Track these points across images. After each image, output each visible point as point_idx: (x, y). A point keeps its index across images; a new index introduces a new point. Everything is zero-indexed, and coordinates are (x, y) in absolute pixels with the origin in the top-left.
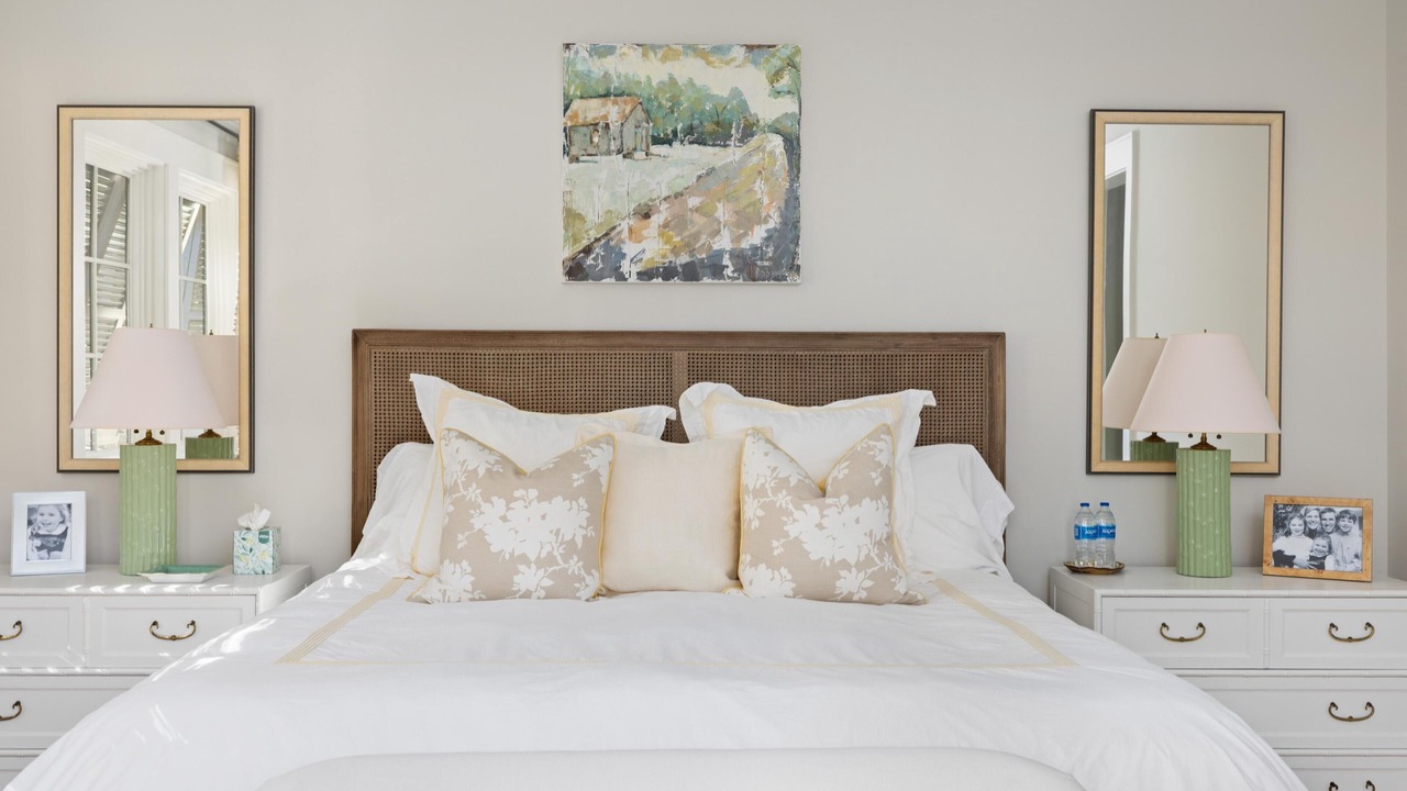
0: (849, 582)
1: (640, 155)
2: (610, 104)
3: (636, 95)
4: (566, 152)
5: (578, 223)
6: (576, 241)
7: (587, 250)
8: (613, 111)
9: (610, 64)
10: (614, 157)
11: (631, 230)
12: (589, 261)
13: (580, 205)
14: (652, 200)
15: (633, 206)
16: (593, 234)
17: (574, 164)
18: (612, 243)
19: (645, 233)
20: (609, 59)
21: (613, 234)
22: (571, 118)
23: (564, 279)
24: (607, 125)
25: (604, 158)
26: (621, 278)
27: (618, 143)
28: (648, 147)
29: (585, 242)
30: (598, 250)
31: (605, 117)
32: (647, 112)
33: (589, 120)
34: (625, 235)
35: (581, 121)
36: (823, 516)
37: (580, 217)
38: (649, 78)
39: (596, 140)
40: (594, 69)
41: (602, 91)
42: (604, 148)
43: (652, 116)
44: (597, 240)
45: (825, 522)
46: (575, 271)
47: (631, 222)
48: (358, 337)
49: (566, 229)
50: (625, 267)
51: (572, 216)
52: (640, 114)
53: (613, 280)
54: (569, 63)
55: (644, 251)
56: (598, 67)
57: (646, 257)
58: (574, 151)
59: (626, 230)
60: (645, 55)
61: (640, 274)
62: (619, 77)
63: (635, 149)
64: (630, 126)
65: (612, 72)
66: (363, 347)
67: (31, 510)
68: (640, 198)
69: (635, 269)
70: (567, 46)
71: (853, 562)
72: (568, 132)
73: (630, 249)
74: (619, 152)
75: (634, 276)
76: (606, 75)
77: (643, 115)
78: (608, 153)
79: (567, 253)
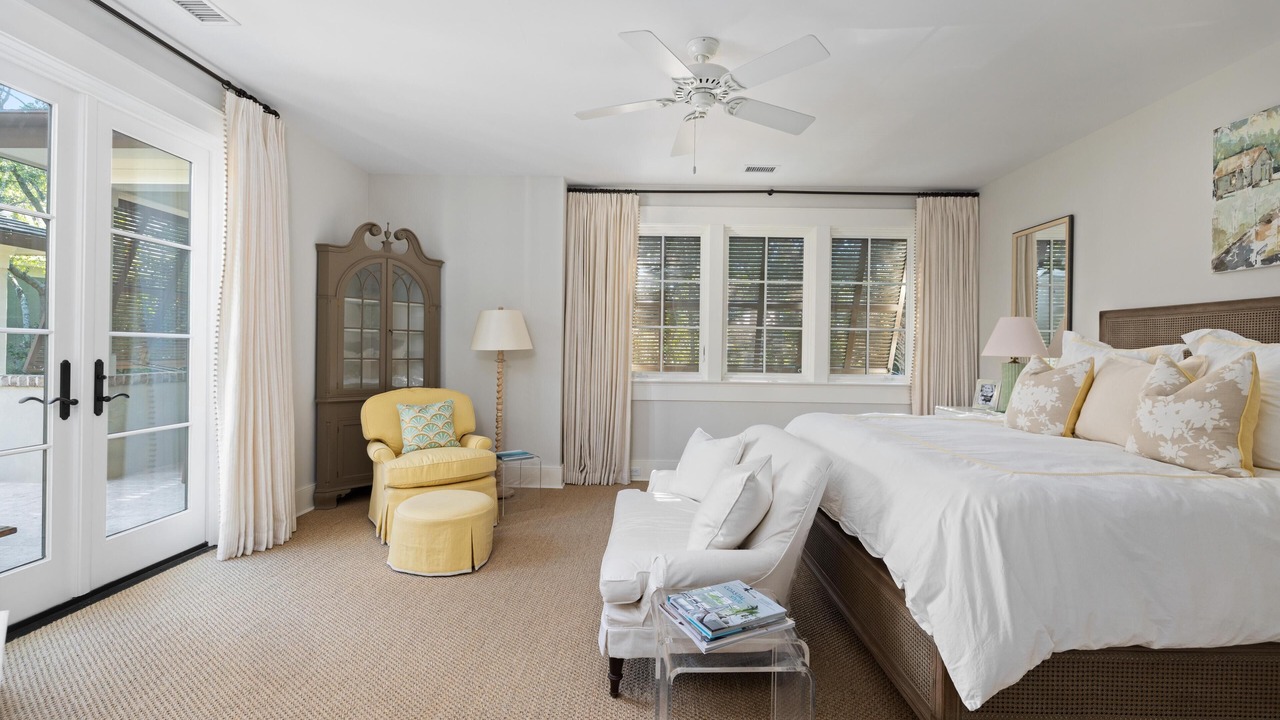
0: (1168, 450)
1: (1265, 182)
2: (1243, 156)
3: (1262, 144)
4: (1215, 195)
5: (1222, 236)
6: (1220, 247)
7: (1227, 252)
8: (1245, 161)
9: (1244, 131)
10: (1246, 189)
11: (1257, 233)
12: (1229, 258)
13: (1223, 224)
14: (1272, 210)
15: (1259, 217)
16: (1231, 241)
17: (1220, 201)
18: (1244, 244)
19: (1267, 233)
20: (1244, 127)
21: (1245, 238)
22: (1218, 173)
23: (1212, 271)
24: (1242, 170)
25: (1239, 192)
26: (1250, 265)
27: (1249, 179)
28: (1270, 176)
29: (1226, 247)
30: (1235, 250)
31: (1241, 165)
32: (1270, 153)
33: (1230, 170)
34: (1253, 237)
35: (1224, 173)
36: (1153, 407)
37: (1223, 232)
38: (1272, 130)
39: (1233, 182)
40: (1233, 138)
41: (1238, 150)
42: (1239, 185)
43: (1274, 154)
44: (1234, 244)
45: (1154, 411)
46: (1220, 266)
47: (1258, 228)
48: (1102, 315)
49: (1214, 241)
50: (1253, 258)
51: (1218, 233)
52: (1265, 156)
53: (1244, 268)
54: (1217, 140)
55: (1266, 245)
56: (1234, 137)
57: (1268, 249)
58: (1219, 193)
59: (1254, 234)
60: (1269, 116)
61: (1263, 261)
62: (1249, 137)
63: (1261, 180)
64: (1257, 166)
65: (1245, 136)
66: (1104, 320)
67: (983, 386)
68: (1263, 211)
69: (1260, 258)
70: (1216, 131)
71: (1168, 438)
72: (1216, 183)
73: (1256, 246)
74: (1249, 185)
75: (1259, 263)
76: (1242, 139)
77: (1267, 156)
78: (1242, 187)
79: (1214, 256)
